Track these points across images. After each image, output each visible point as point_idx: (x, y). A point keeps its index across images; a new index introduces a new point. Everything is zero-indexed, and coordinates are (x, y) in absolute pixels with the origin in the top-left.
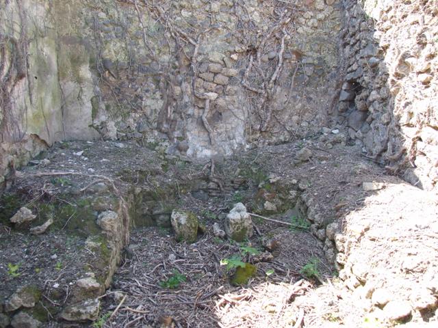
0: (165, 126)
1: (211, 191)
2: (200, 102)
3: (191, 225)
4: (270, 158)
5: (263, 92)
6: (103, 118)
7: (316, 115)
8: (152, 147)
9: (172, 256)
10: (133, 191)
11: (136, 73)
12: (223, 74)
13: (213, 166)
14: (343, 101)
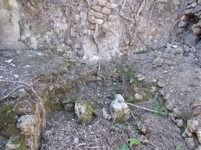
0: (69, 41)
1: (98, 82)
2: (92, 25)
3: (89, 113)
4: (136, 63)
5: (133, 20)
6: (28, 35)
7: (163, 36)
8: (61, 54)
9: (76, 140)
10: (48, 89)
11: (49, 4)
12: (107, 7)
13: (100, 67)
14: (181, 27)
